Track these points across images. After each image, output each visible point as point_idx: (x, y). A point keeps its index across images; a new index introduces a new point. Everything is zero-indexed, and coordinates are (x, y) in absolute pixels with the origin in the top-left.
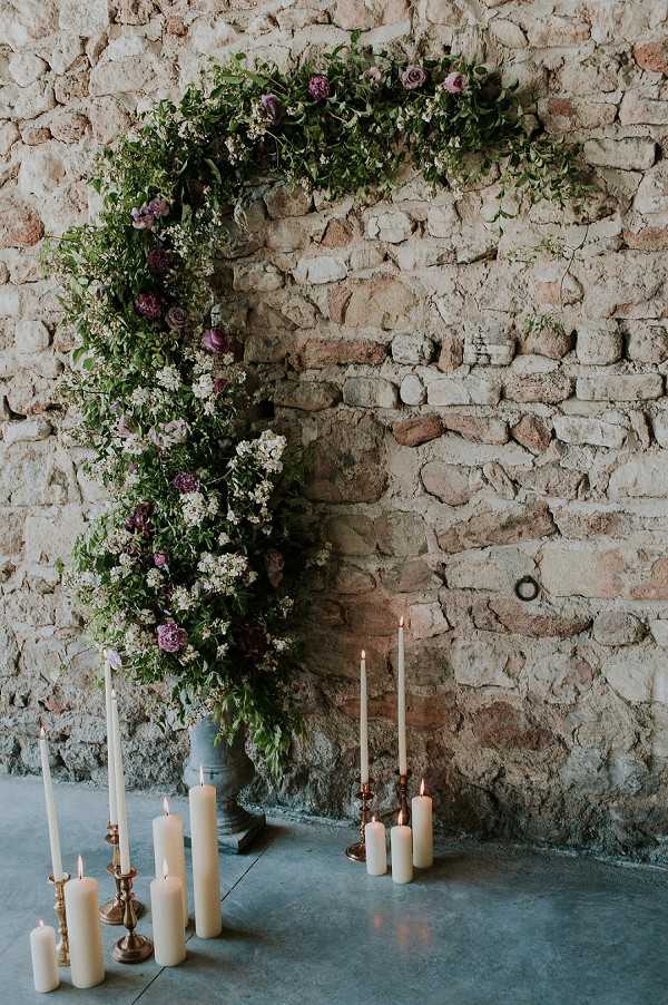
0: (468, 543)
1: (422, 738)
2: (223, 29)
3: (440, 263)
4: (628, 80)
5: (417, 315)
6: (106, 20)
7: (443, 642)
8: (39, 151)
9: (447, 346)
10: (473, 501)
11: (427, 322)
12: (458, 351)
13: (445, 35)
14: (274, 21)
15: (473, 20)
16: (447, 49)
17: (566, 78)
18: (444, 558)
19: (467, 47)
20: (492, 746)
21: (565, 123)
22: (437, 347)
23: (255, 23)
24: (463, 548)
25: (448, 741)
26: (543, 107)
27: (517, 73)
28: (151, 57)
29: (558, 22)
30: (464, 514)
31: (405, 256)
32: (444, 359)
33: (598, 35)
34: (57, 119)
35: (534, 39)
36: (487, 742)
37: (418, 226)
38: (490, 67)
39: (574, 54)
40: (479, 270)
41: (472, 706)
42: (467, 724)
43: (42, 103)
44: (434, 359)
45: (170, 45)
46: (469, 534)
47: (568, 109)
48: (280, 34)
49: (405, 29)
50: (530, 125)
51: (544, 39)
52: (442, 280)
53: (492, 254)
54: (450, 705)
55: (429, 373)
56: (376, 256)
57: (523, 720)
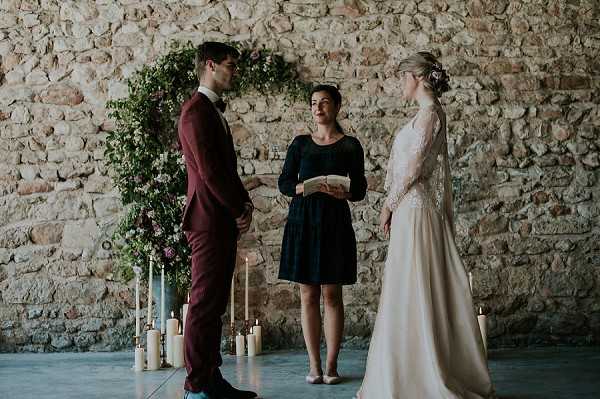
0: (271, 227)
1: (252, 309)
2: (174, 27)
3: (261, 121)
4: (327, 62)
5: (250, 140)
6: (122, 18)
7: (261, 267)
8: (85, 66)
9: (262, 152)
10: (273, 210)
11: (254, 143)
12: (266, 154)
13: (264, 40)
14: (196, 27)
15: (273, 37)
16: (264, 46)
17: (307, 60)
18: (262, 233)
19: (271, 46)
20: (281, 309)
21: (306, 75)
22: (258, 153)
23: (188, 28)
24: (269, 229)
25: (262, 309)
26: (299, 69)
27: (289, 57)
28: (142, 34)
29: (304, 41)
30: (269, 216)
31: (247, 118)
32: (261, 157)
33: (317, 47)
34: (94, 54)
35: (296, 46)
36: (279, 307)
37: (252, 107)
38: (279, 54)
39: (310, 52)
40: (275, 125)
41: (272, 292)
42: (271, 301)
43: (89, 46)
44: (257, 157)
45: (150, 31)
46: (272, 223)
47: (307, 70)
48: (198, 33)
49: (248, 37)
50: (294, 74)
51: (299, 46)
52: (261, 128)
53: (279, 119)
54: (263, 292)
55: (255, 162)
56: (235, 117)
57: (293, 296)
